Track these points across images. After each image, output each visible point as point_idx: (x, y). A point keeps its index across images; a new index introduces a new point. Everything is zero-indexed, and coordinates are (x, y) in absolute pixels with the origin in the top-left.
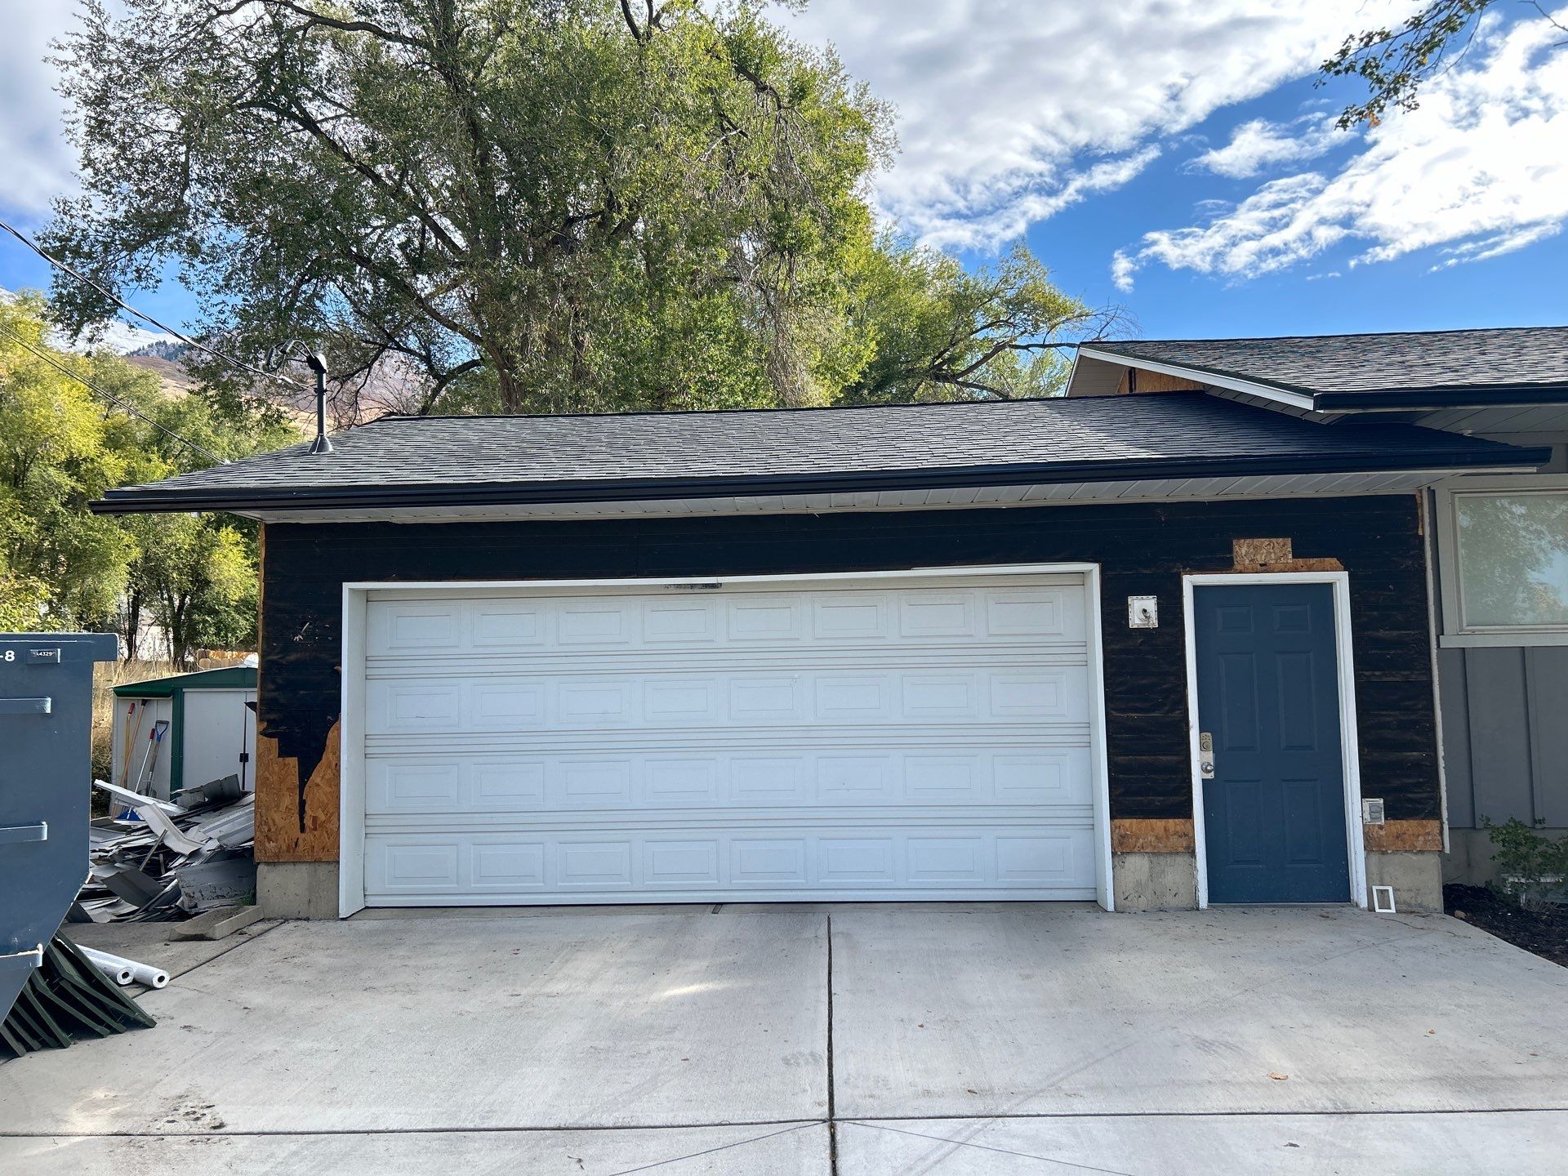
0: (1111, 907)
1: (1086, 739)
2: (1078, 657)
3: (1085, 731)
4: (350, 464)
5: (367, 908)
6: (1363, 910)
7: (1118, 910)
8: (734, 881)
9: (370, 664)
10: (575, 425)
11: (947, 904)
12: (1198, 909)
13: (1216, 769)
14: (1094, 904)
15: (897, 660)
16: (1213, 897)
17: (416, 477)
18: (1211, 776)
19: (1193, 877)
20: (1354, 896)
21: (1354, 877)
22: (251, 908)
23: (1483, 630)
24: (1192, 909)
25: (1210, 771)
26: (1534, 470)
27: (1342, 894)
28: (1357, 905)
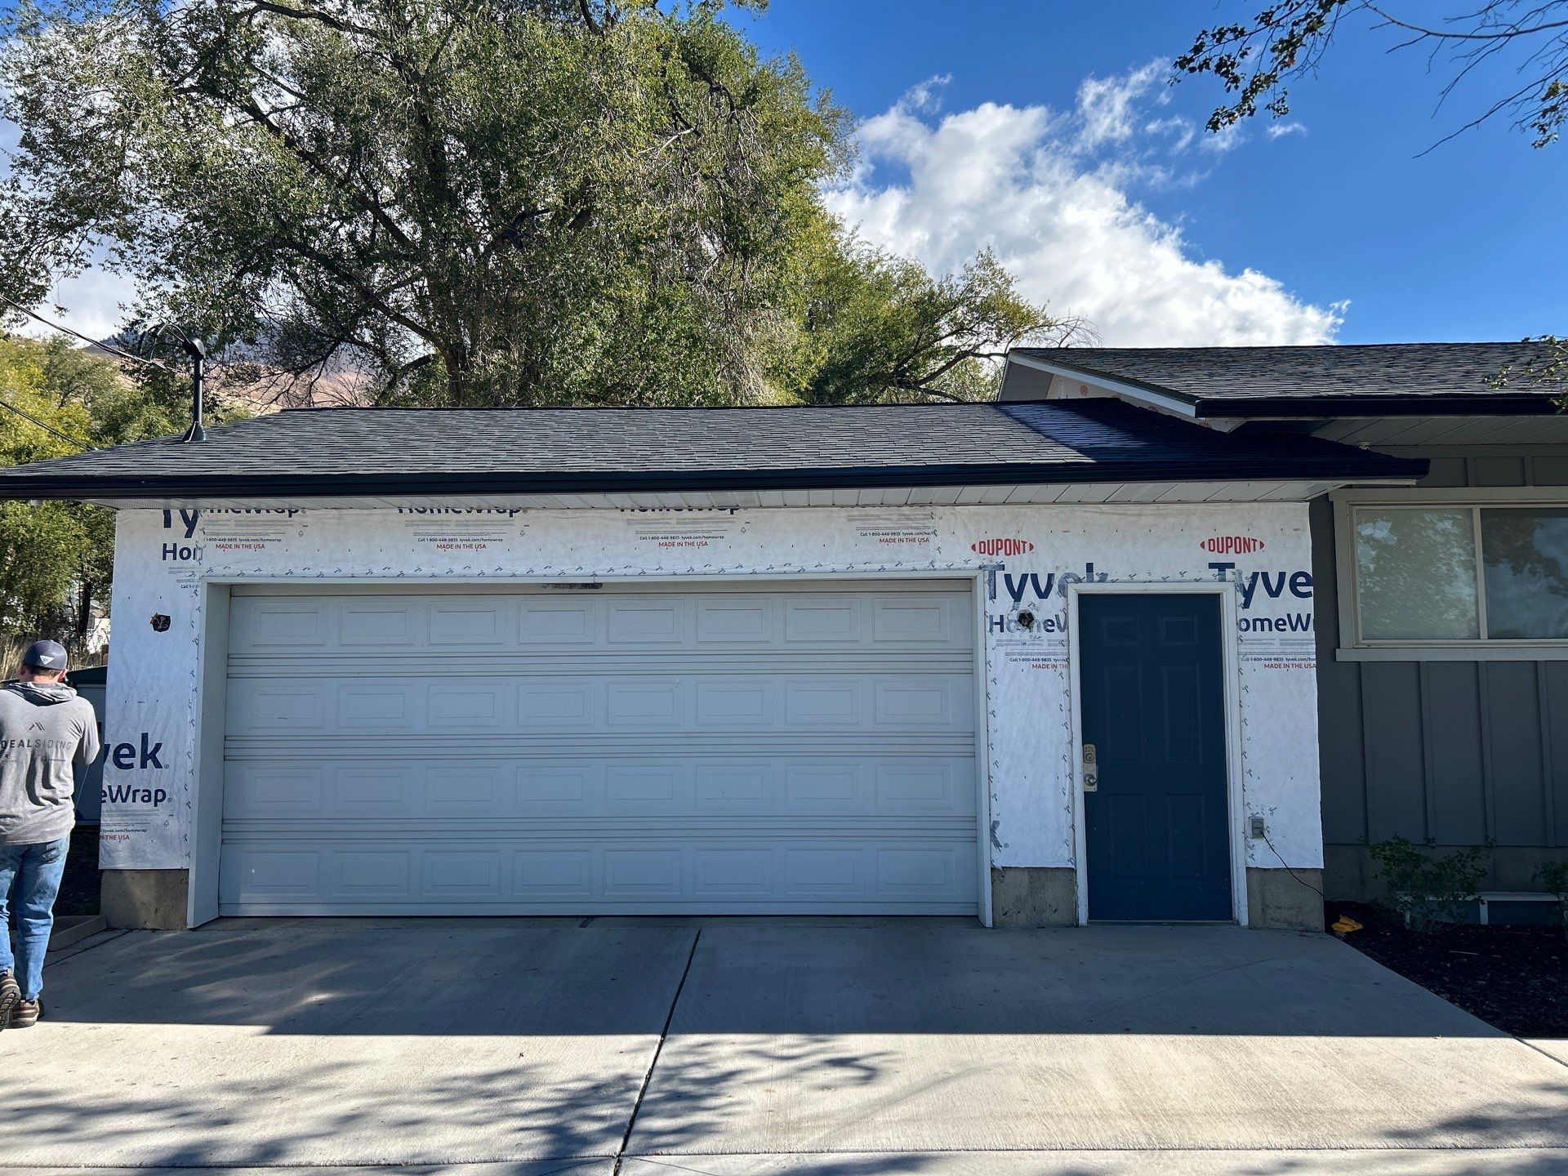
0: (989, 923)
1: (970, 749)
2: (964, 665)
3: (969, 741)
4: (217, 453)
5: (221, 917)
6: (1244, 928)
7: (994, 926)
8: (606, 894)
9: (232, 662)
10: (478, 419)
11: (824, 918)
12: (1077, 926)
13: (1100, 782)
14: (975, 920)
15: (781, 666)
16: (1092, 915)
17: (278, 467)
18: (1093, 789)
19: (1074, 892)
20: (1236, 915)
21: (1236, 895)
22: (94, 918)
23: (1378, 644)
24: (1072, 926)
25: (1093, 784)
26: (1413, 482)
27: (1224, 910)
28: (1238, 923)
